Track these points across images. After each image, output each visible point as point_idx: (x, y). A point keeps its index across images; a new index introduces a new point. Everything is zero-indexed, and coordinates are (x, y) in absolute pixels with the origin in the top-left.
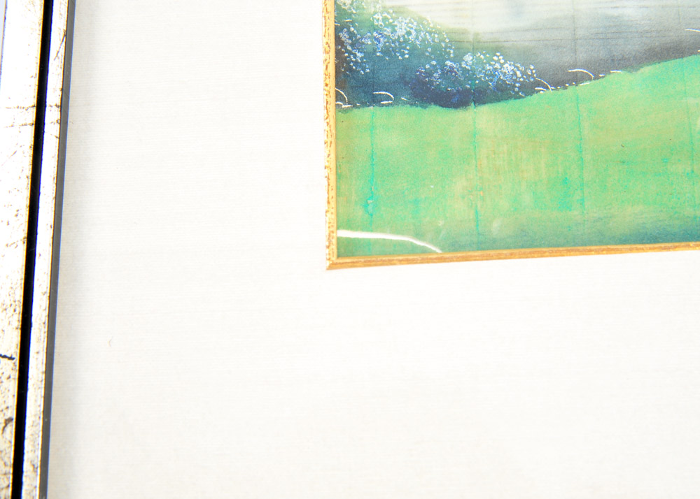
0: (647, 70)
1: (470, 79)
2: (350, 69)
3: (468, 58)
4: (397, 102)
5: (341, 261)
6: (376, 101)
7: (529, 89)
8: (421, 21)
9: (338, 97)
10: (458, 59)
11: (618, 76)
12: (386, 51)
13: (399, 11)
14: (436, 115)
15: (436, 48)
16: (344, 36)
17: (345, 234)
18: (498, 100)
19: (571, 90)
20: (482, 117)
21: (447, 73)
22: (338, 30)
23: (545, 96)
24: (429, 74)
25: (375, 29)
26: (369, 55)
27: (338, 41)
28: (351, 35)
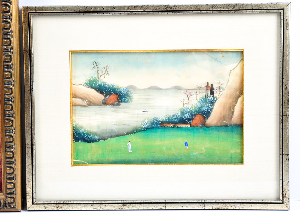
0: (116, 138)
1: (91, 139)
2: (75, 136)
3: (91, 135)
4: (81, 142)
5: (73, 165)
6: (79, 141)
7: (99, 140)
8: (85, 129)
9: (73, 140)
10: (90, 136)
11: (112, 139)
12: (80, 134)
13: (82, 127)
14: (87, 144)
15: (87, 133)
16: (74, 131)
17: (74, 160)
18: (95, 142)
19: (105, 141)
20: (93, 144)
21: (88, 138)
22: (73, 130)
23: (102, 141)
24: (86, 138)
25: (79, 130)
26: (78, 134)
27: (73, 132)
28: (75, 131)
